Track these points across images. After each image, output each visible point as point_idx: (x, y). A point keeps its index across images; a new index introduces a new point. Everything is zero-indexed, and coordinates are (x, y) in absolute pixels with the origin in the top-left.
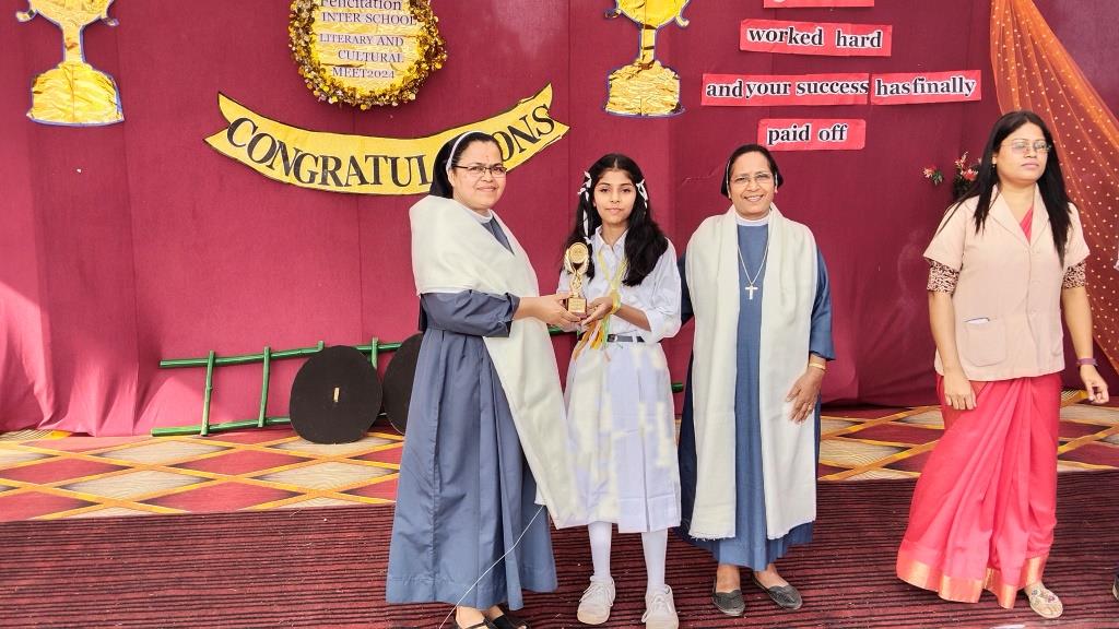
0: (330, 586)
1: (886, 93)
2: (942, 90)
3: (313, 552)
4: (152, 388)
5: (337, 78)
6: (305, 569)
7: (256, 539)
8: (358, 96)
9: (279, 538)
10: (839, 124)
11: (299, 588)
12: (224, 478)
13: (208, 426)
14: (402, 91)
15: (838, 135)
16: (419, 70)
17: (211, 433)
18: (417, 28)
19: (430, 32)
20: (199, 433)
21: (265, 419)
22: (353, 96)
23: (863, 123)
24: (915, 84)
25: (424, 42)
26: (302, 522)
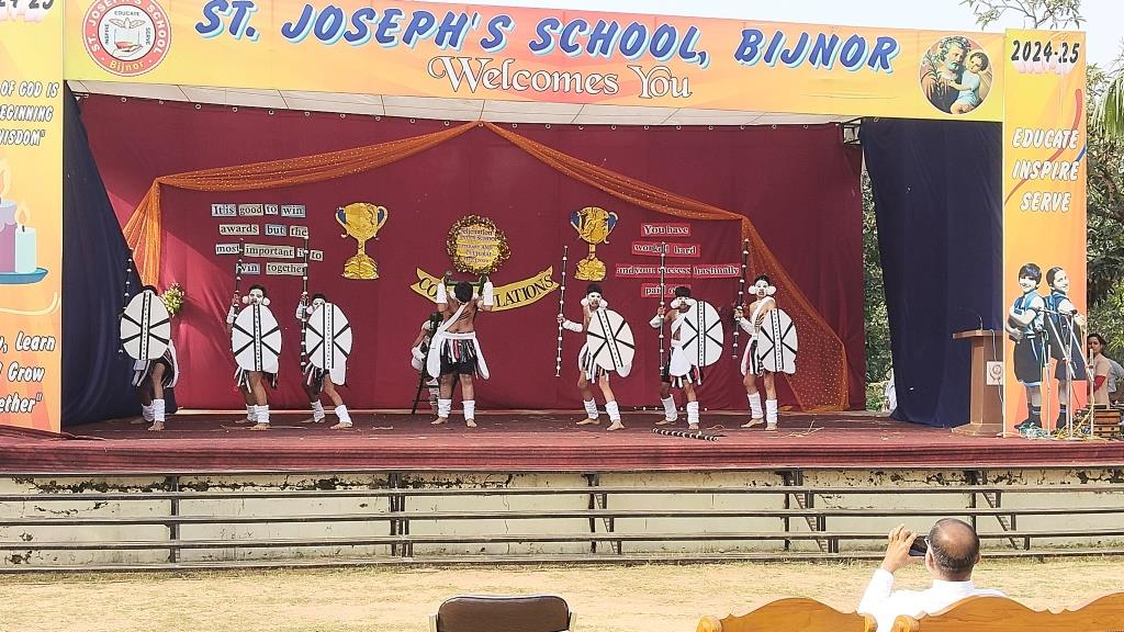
1: (699, 273)
2: (724, 272)
5: (466, 262)
8: (474, 269)
14: (492, 267)
16: (499, 259)
18: (498, 242)
19: (503, 244)
24: (712, 270)
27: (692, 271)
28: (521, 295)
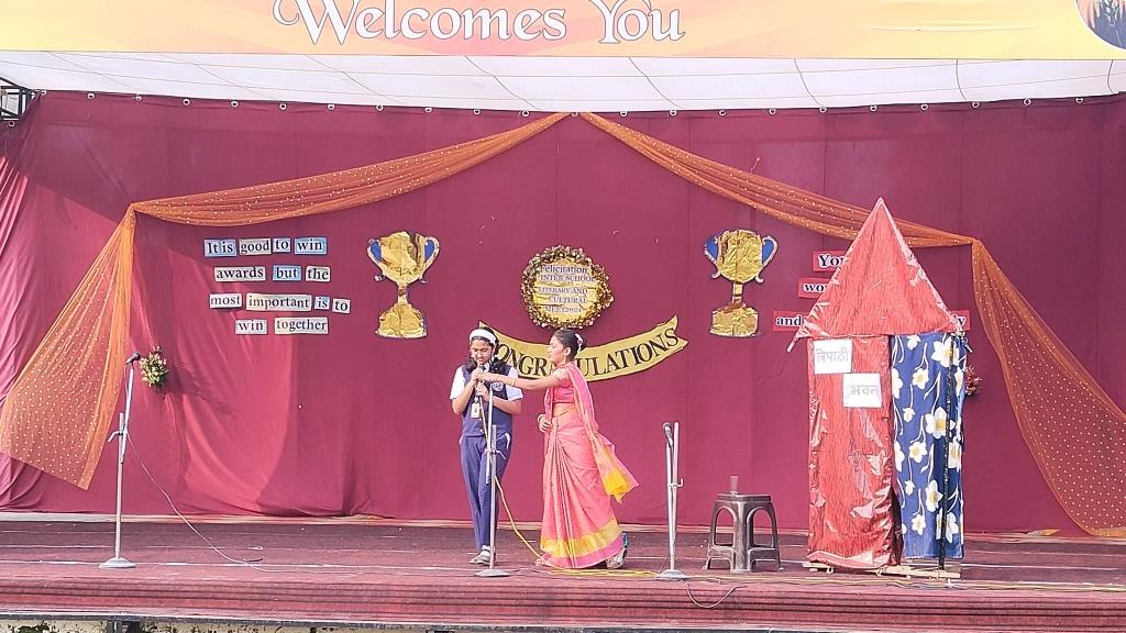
5: (548, 312)
8: (559, 323)
14: (585, 320)
16: (596, 307)
18: (595, 284)
19: (603, 286)
22: (556, 322)
25: (599, 291)
28: (630, 357)
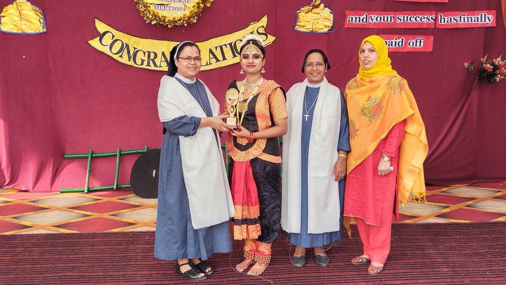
0: (149, 273)
1: (444, 22)
2: (475, 21)
3: (141, 254)
4: (60, 168)
5: (156, 10)
6: (137, 263)
7: (112, 247)
8: (167, 21)
9: (124, 247)
10: (419, 38)
11: (134, 273)
12: (96, 215)
13: (88, 188)
14: (189, 18)
15: (418, 43)
16: (198, 7)
17: (89, 191)
20: (83, 191)
21: (117, 185)
22: (164, 20)
23: (432, 38)
24: (460, 17)
26: (135, 239)
27: (436, 20)
28: (228, 52)
